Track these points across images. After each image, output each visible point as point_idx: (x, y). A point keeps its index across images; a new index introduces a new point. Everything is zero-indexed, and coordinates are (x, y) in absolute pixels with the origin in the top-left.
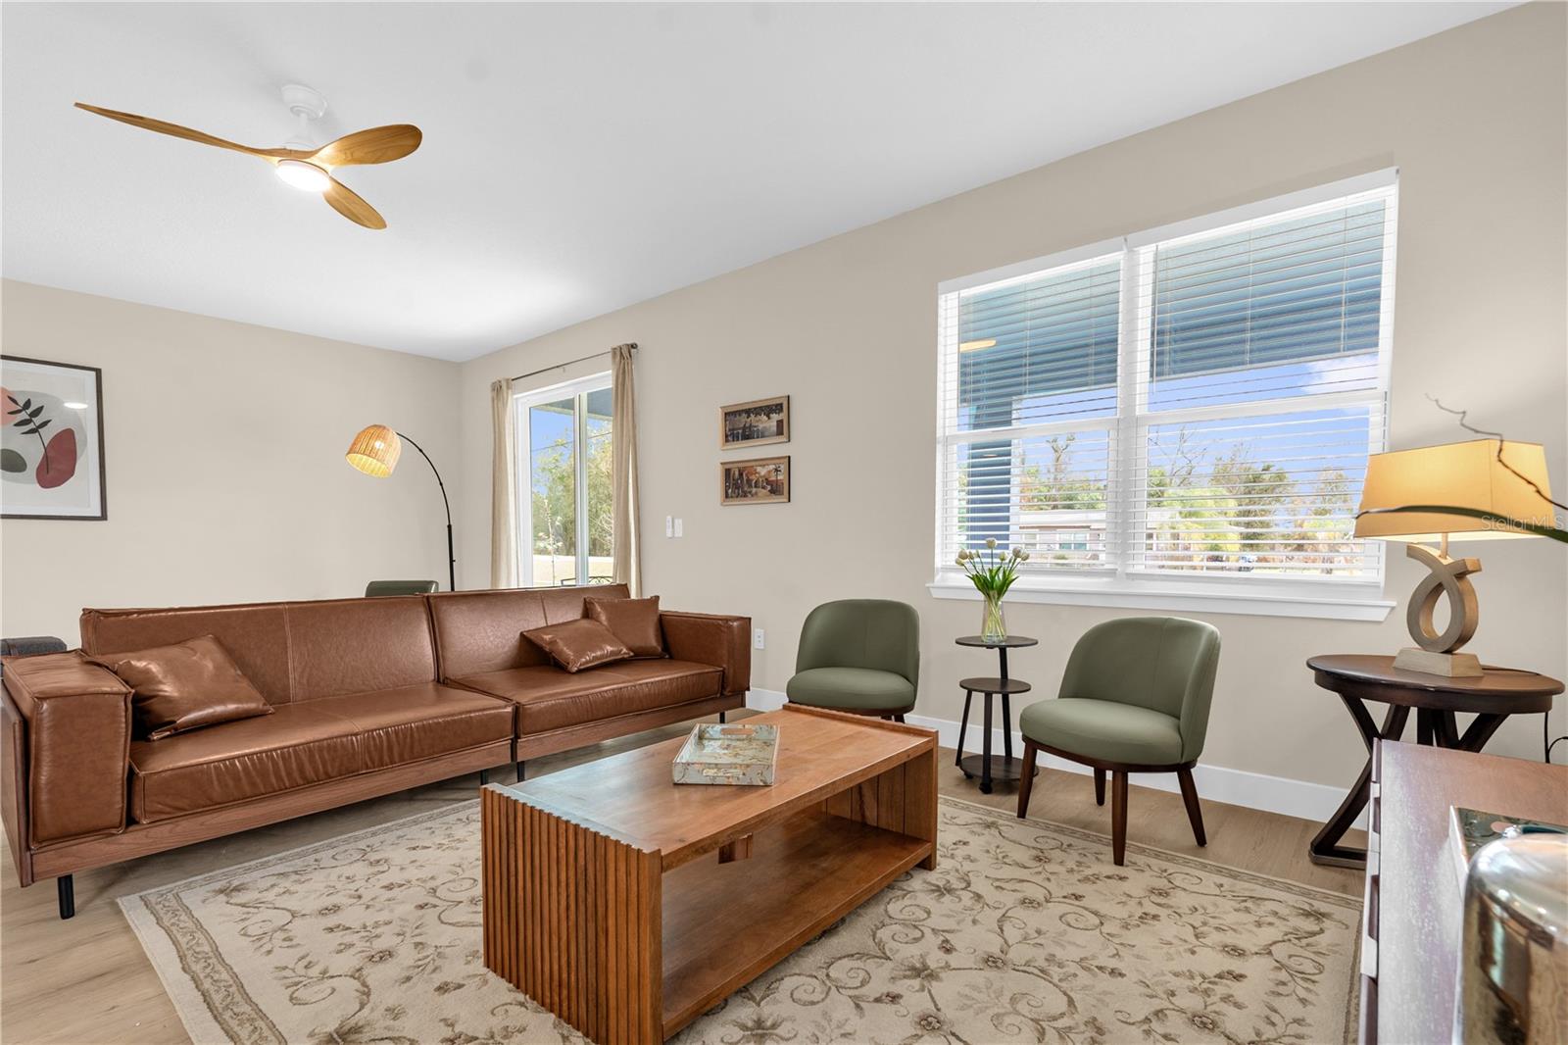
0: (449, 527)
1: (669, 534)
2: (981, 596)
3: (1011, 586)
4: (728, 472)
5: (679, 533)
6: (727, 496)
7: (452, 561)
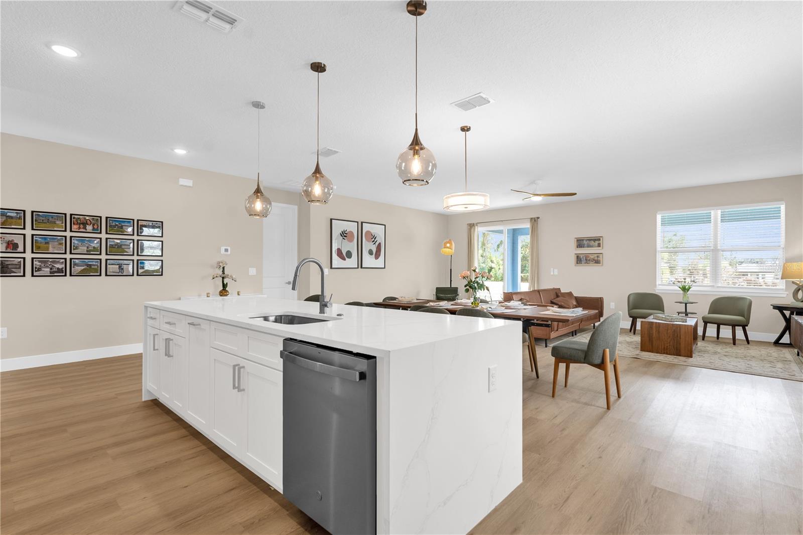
0: (451, 270)
1: (552, 273)
2: (682, 292)
3: (690, 290)
4: (578, 257)
5: (556, 273)
6: (577, 263)
7: (451, 281)
